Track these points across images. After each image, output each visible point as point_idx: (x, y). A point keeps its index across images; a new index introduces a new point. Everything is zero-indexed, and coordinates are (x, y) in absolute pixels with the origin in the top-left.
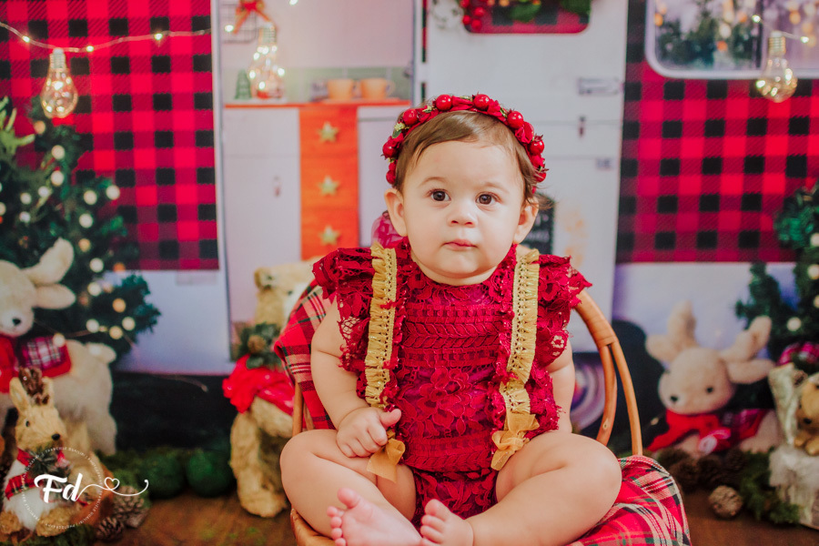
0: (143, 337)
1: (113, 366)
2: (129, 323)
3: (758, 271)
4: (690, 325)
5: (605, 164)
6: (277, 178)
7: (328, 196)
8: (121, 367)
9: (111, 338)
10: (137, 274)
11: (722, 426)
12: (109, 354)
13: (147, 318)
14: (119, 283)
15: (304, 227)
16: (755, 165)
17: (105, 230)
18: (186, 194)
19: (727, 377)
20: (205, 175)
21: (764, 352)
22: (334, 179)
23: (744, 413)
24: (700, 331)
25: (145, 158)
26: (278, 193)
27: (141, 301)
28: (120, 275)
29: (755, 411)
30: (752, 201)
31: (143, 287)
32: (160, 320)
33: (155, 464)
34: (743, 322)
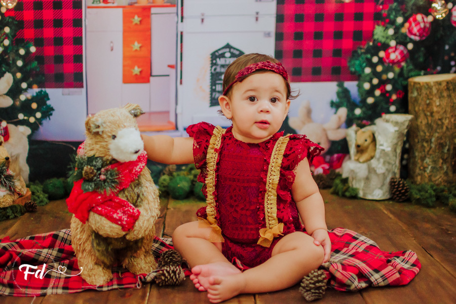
0: (44, 122)
1: (29, 137)
2: (39, 115)
3: (340, 85)
4: (309, 112)
5: (268, 35)
6: (112, 42)
7: (136, 50)
8: (33, 138)
9: (29, 122)
10: (44, 89)
11: (325, 163)
12: (28, 131)
13: (48, 112)
14: (35, 94)
15: (124, 66)
16: (339, 35)
17: (28, 68)
18: (68, 50)
19: (327, 137)
20: (78, 41)
21: (344, 125)
22: (139, 43)
23: (336, 156)
24: (314, 115)
25: (49, 33)
26: (112, 50)
27: (45, 104)
28: (35, 90)
29: (341, 154)
30: (337, 53)
31: (46, 97)
32: (54, 113)
33: (51, 182)
34: (334, 110)
